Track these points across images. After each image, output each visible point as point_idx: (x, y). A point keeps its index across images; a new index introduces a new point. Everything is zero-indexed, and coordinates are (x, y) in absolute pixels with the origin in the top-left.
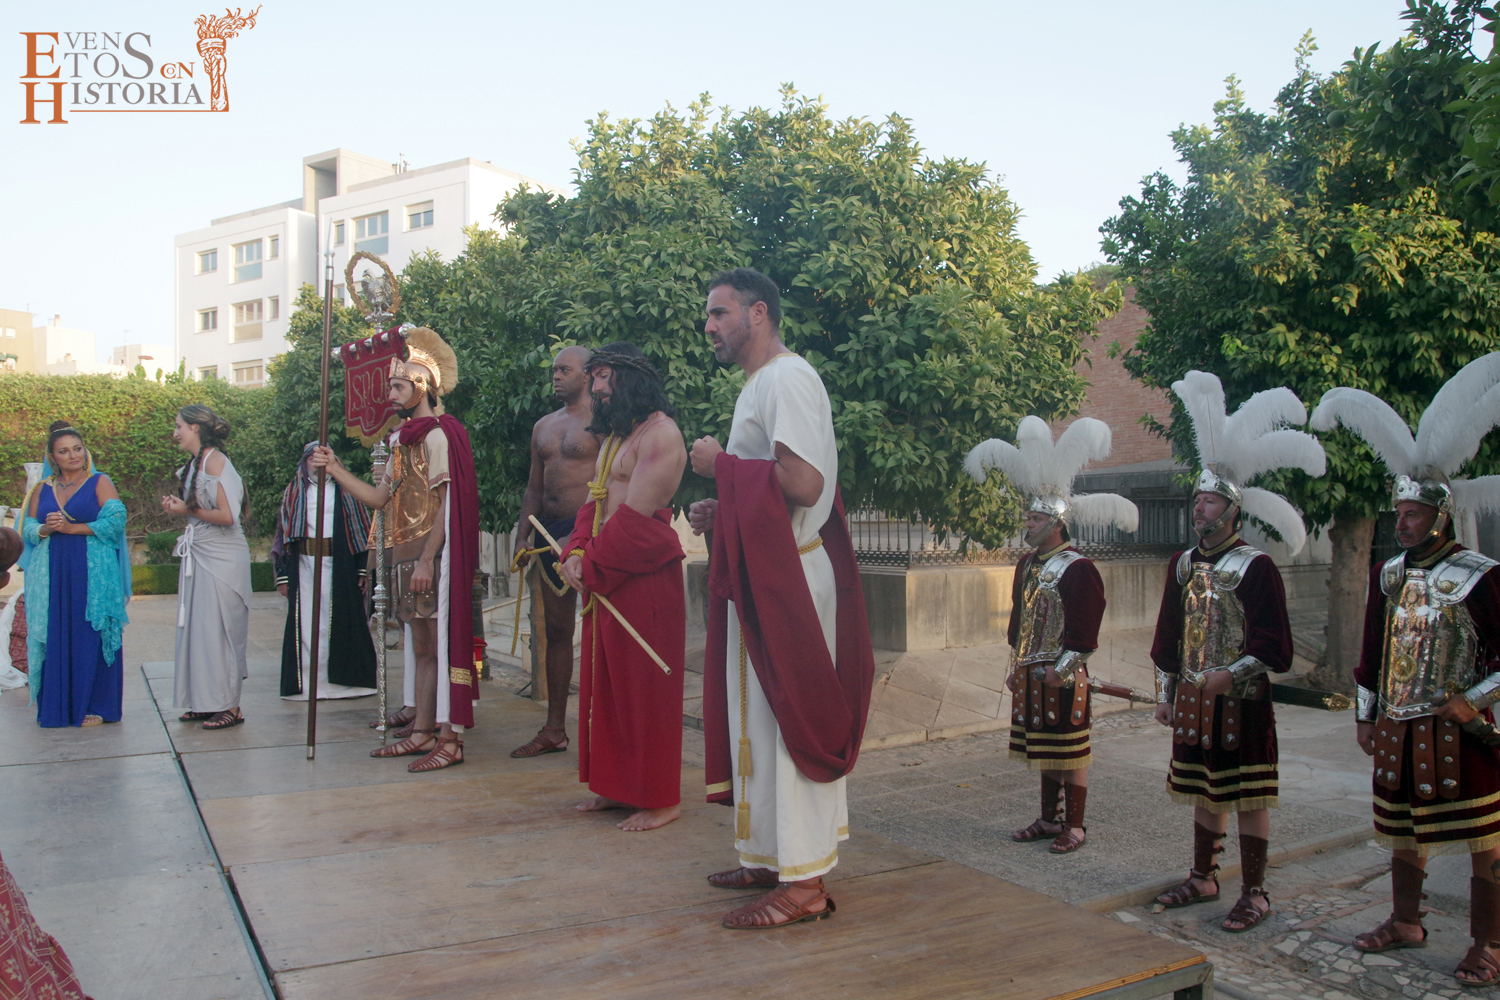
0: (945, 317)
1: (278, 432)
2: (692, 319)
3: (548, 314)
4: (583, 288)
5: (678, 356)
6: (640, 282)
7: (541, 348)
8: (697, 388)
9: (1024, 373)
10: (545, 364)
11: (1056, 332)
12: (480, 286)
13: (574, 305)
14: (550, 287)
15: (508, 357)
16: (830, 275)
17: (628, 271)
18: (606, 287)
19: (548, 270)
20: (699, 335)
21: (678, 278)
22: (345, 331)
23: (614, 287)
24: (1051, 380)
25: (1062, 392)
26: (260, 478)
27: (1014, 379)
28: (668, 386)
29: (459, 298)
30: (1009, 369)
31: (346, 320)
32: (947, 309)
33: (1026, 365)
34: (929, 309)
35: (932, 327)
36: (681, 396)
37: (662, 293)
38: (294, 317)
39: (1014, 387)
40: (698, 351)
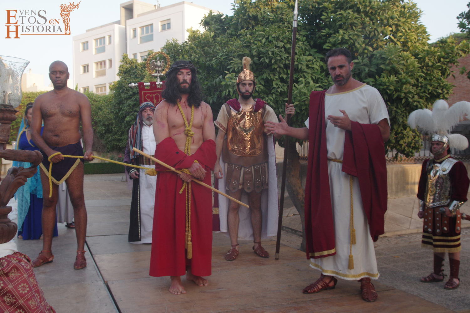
0: (390, 59)
1: (115, 112)
2: (282, 63)
3: (223, 63)
4: (238, 52)
5: (277, 79)
6: (261, 49)
7: (221, 77)
8: (285, 91)
9: (424, 82)
10: (223, 83)
11: (439, 64)
12: (195, 52)
13: (234, 59)
14: (224, 52)
15: (207, 81)
16: (339, 44)
17: (256, 44)
18: (247, 51)
19: (222, 45)
20: (285, 70)
21: (277, 47)
22: (140, 72)
23: (250, 51)
24: (437, 85)
25: (442, 90)
26: (107, 130)
27: (420, 85)
28: (273, 91)
29: (187, 58)
30: (417, 80)
31: (140, 67)
32: (391, 56)
33: (425, 79)
34: (383, 56)
35: (384, 64)
36: (278, 95)
37: (270, 53)
38: (120, 67)
39: (420, 88)
40: (285, 77)
